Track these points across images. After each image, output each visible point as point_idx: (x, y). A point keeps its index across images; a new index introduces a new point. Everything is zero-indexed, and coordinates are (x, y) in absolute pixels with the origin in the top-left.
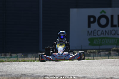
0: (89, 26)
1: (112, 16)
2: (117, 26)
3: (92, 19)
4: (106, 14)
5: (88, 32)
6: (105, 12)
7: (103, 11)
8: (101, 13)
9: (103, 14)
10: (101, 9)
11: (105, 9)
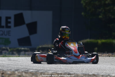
2: (5, 27)
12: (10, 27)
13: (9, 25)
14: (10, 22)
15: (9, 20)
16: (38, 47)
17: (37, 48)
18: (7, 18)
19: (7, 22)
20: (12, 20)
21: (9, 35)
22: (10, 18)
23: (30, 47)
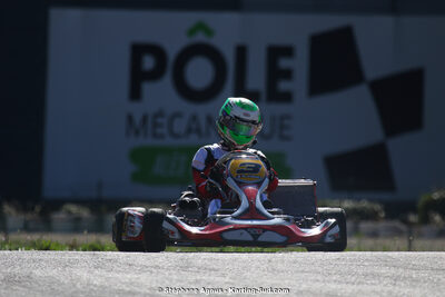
0: (135, 94)
1: (241, 52)
2: (263, 96)
3: (149, 63)
4: (216, 42)
5: (130, 118)
6: (209, 32)
7: (201, 27)
8: (192, 32)
9: (200, 37)
10: (190, 18)
11: (212, 19)
12: (287, 97)
13: (283, 86)
14: (288, 74)
15: (284, 63)
16: (422, 200)
18: (276, 53)
20: (300, 65)
21: (283, 138)
22: (288, 51)
23: (388, 197)
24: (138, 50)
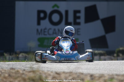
0: (39, 23)
1: (67, 12)
2: (73, 23)
3: (42, 15)
4: (60, 9)
5: (37, 30)
6: (58, 7)
7: (56, 6)
8: (53, 7)
9: (56, 8)
10: (53, 3)
11: (58, 3)
12: (79, 24)
13: (78, 21)
14: (79, 18)
15: (78, 15)
16: (117, 50)
17: (116, 52)
18: (76, 12)
19: (76, 18)
20: (82, 15)
21: (78, 34)
22: (79, 12)
23: (106, 49)
24: (39, 12)
